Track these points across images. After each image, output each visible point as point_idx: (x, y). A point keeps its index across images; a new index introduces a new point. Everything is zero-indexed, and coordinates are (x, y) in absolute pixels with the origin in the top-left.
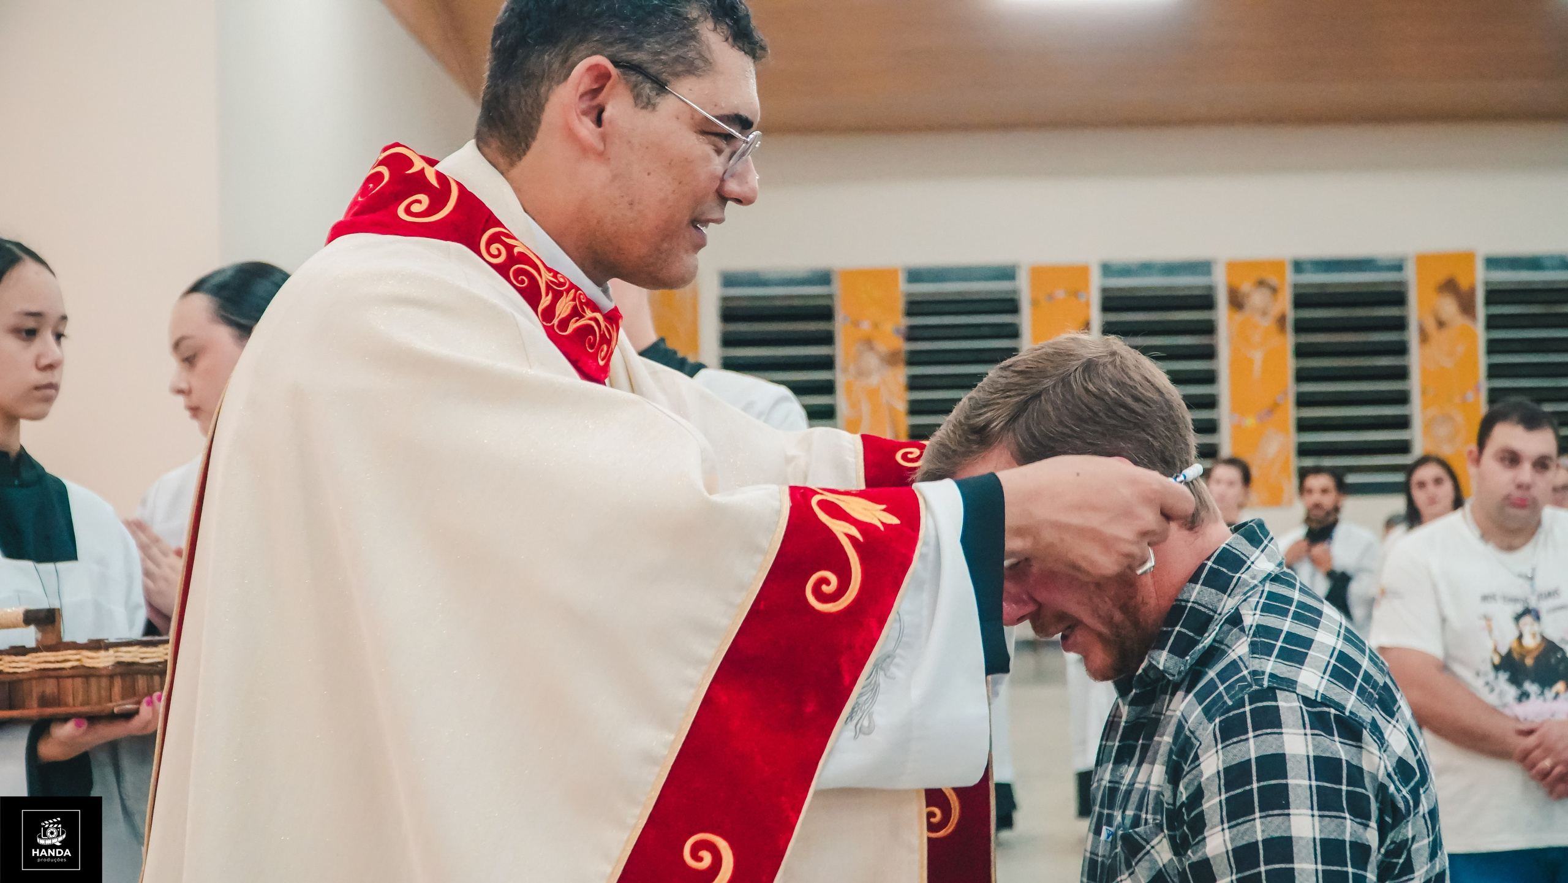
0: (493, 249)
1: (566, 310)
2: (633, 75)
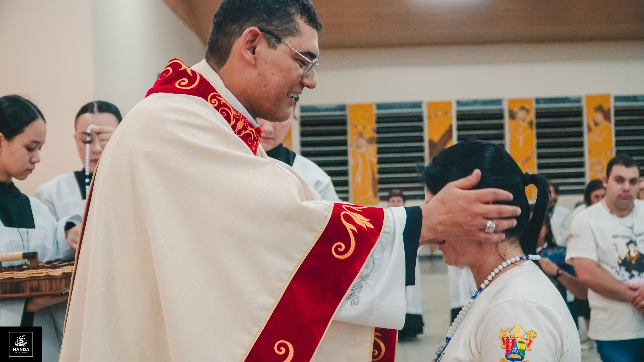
0: (213, 101)
1: (240, 127)
2: (268, 35)
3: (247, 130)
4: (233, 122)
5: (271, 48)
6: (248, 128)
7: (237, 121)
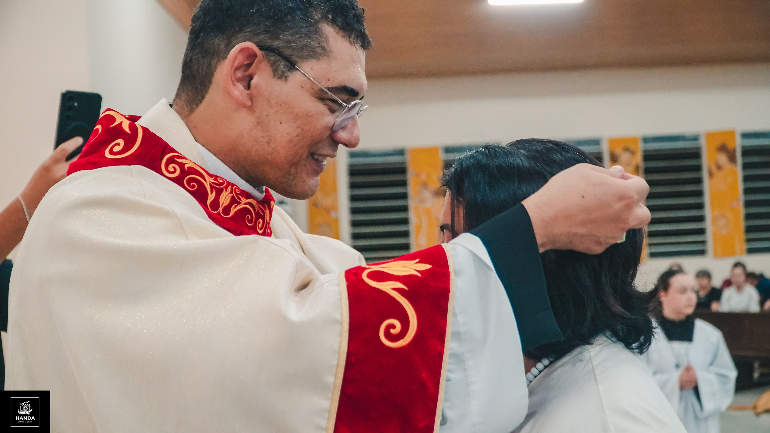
0: (171, 168)
1: (226, 201)
2: (273, 56)
3: (239, 203)
4: (211, 197)
5: (278, 78)
6: (241, 200)
7: (219, 192)
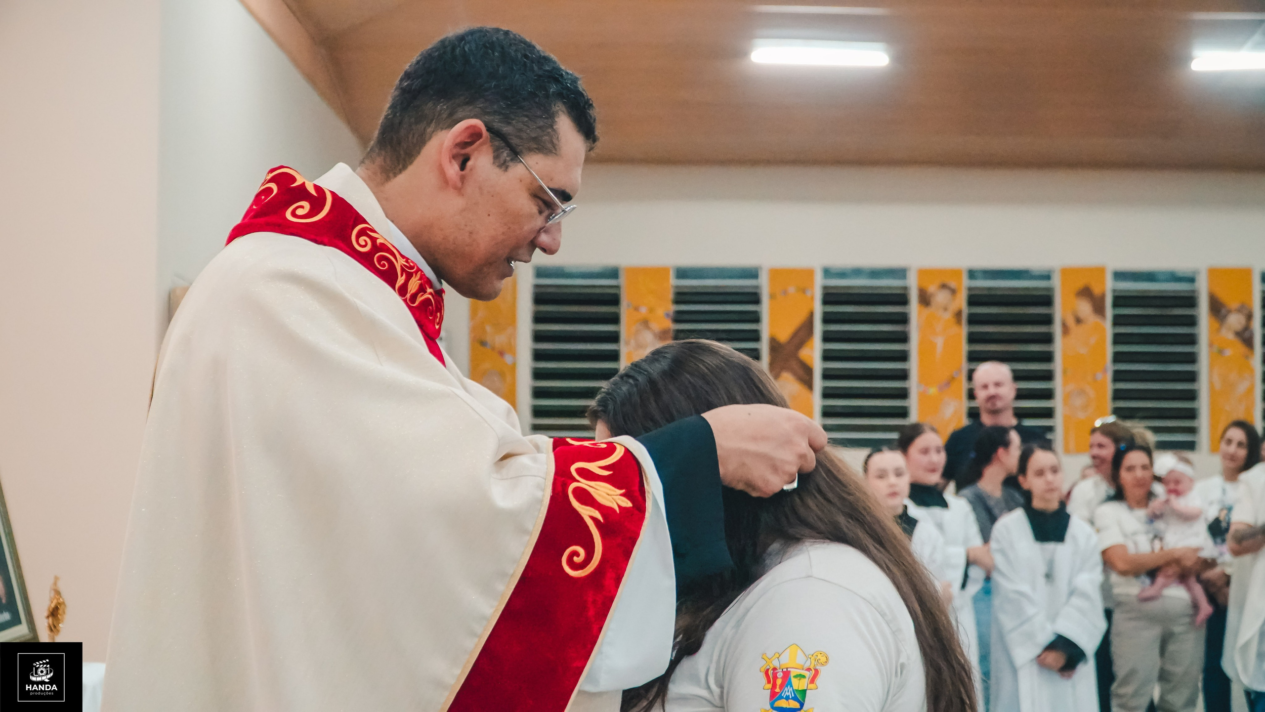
0: (362, 240)
2: (499, 140)
3: (425, 292)
4: (401, 280)
5: (498, 166)
6: (427, 289)
